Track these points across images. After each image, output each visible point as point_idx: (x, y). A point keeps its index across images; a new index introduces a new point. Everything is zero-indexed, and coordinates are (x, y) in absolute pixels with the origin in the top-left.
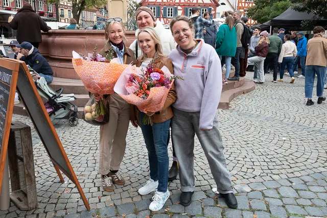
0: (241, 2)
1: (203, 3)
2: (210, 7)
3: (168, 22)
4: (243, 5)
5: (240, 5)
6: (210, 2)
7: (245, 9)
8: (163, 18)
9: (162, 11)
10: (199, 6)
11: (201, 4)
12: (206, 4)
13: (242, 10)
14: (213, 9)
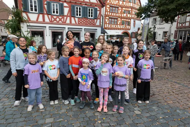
0: (107, 12)
1: (90, 2)
2: (96, 7)
3: (53, 19)
4: (109, 14)
5: (107, 14)
6: (95, 2)
7: (109, 17)
8: (48, 14)
9: (46, 6)
10: (86, 4)
11: (87, 2)
12: (92, 3)
13: (108, 18)
14: (98, 9)
